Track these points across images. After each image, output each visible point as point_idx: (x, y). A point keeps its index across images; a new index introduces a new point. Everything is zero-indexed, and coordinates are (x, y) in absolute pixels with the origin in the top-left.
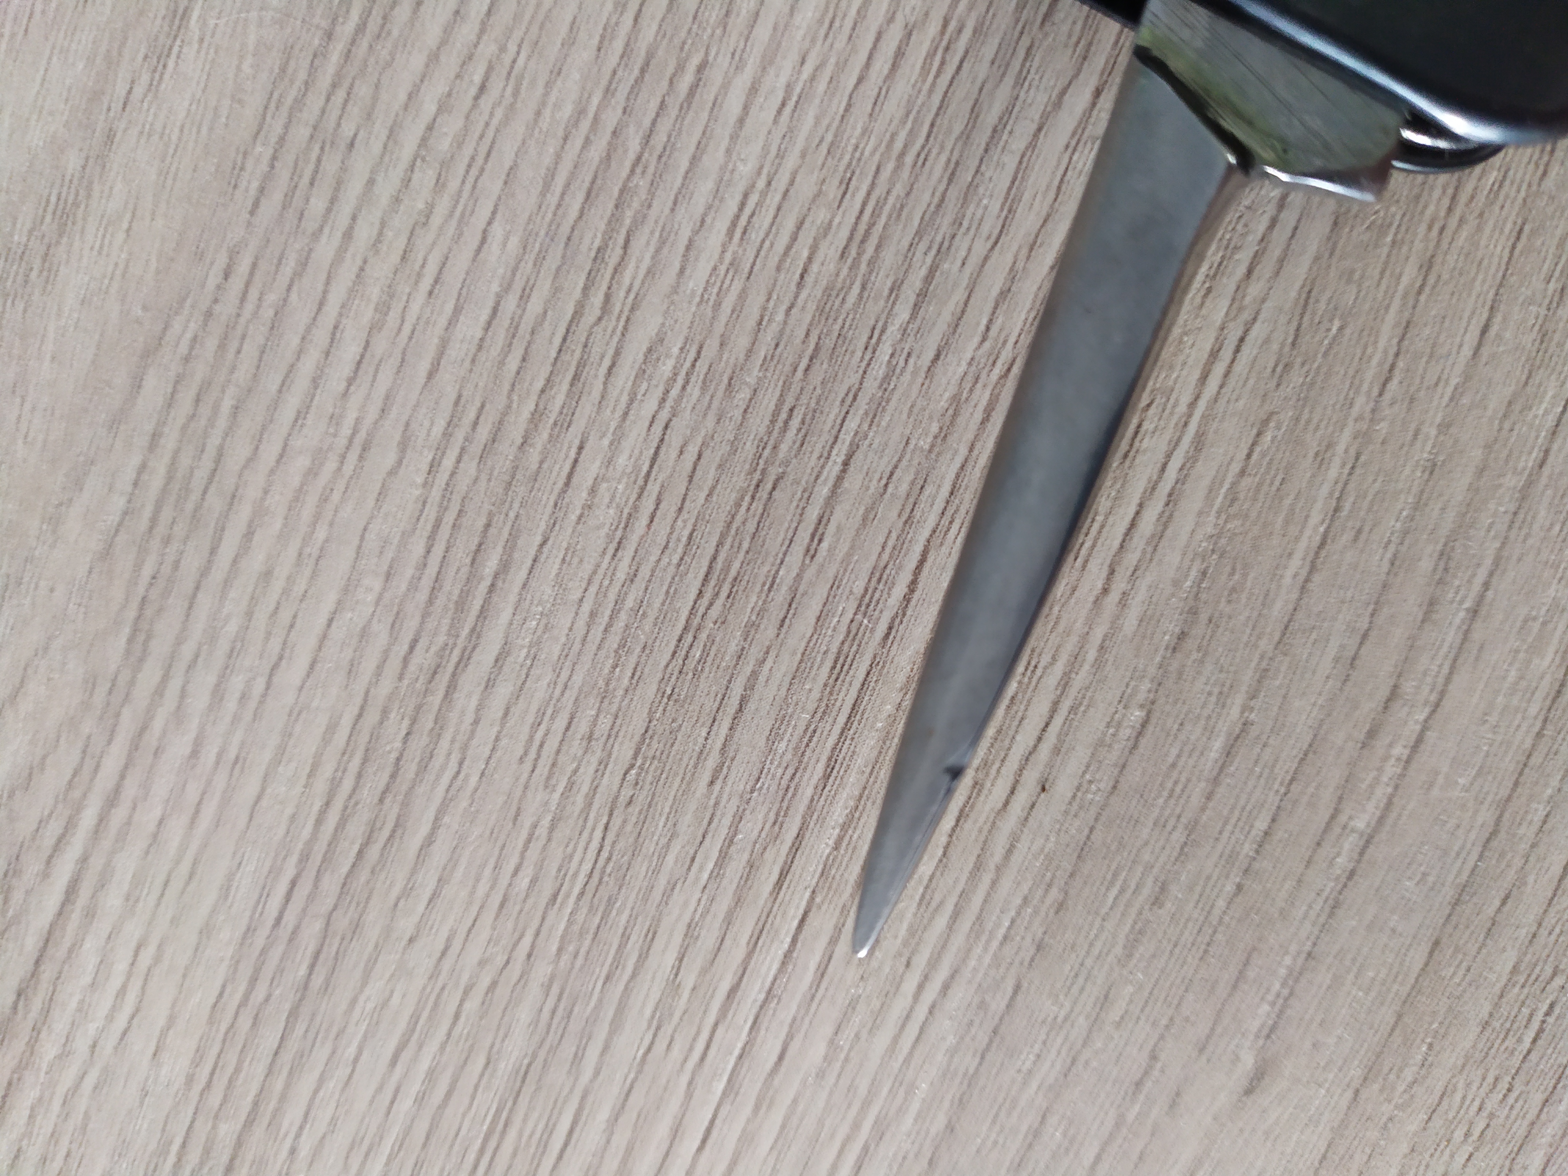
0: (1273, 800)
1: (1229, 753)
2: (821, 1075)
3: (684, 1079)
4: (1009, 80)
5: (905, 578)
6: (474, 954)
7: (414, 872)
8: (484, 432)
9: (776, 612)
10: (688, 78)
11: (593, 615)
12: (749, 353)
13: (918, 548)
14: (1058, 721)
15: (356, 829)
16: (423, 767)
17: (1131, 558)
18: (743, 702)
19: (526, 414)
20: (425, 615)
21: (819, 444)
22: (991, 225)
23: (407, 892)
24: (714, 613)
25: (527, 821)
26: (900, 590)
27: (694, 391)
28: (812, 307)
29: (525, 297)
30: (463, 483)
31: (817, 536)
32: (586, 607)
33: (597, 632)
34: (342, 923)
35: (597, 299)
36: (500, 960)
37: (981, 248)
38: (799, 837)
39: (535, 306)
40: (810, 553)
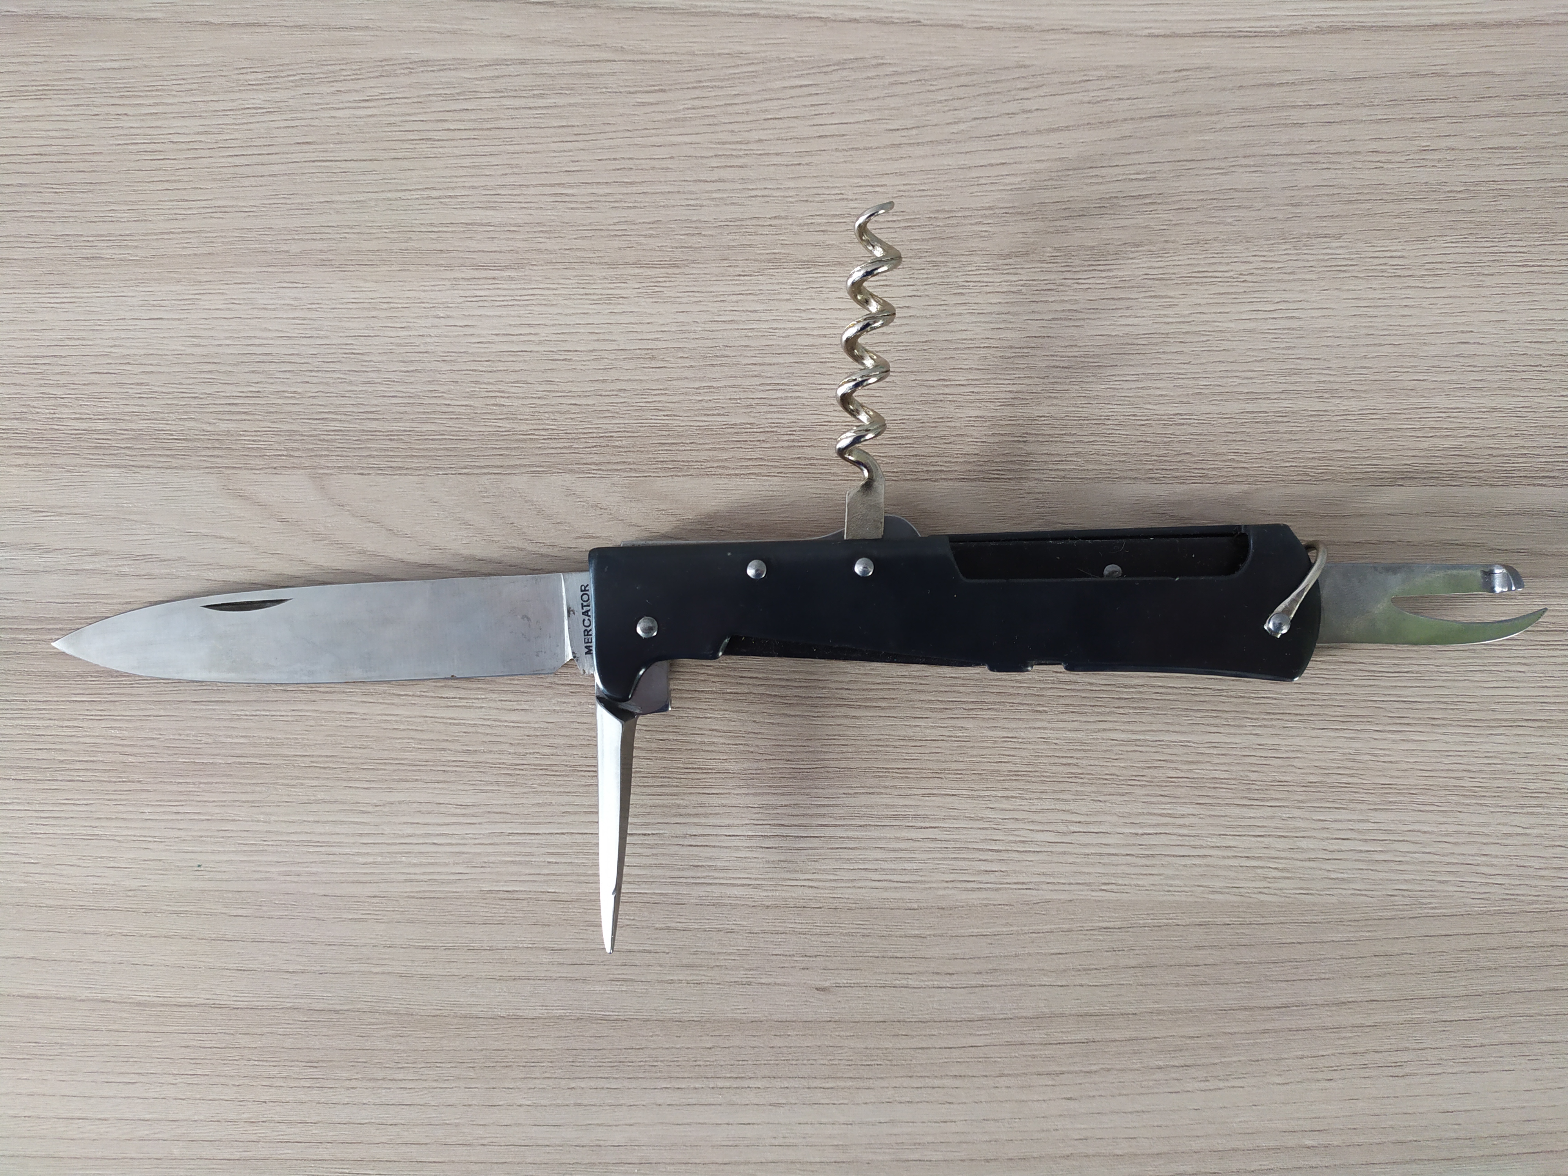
0: (907, 955)
1: (915, 936)
2: (768, 862)
3: (747, 822)
4: (1074, 797)
5: (927, 825)
6: (759, 743)
7: (777, 714)
8: (920, 687)
9: (902, 792)
10: (1041, 709)
11: (880, 740)
12: (973, 756)
13: (937, 825)
14: (904, 885)
15: (783, 692)
16: (812, 706)
17: (959, 885)
18: (873, 793)
19: (930, 698)
20: (858, 690)
21: (955, 785)
22: (1034, 808)
23: (770, 714)
24: (895, 775)
25: (809, 743)
26: (923, 825)
27: (956, 744)
28: (992, 768)
29: (963, 685)
30: (903, 687)
31: (929, 795)
32: (881, 737)
33: (875, 743)
34: (751, 698)
35: (971, 706)
36: (761, 751)
37: (1026, 808)
38: (839, 826)
39: (962, 689)
40: (924, 795)
